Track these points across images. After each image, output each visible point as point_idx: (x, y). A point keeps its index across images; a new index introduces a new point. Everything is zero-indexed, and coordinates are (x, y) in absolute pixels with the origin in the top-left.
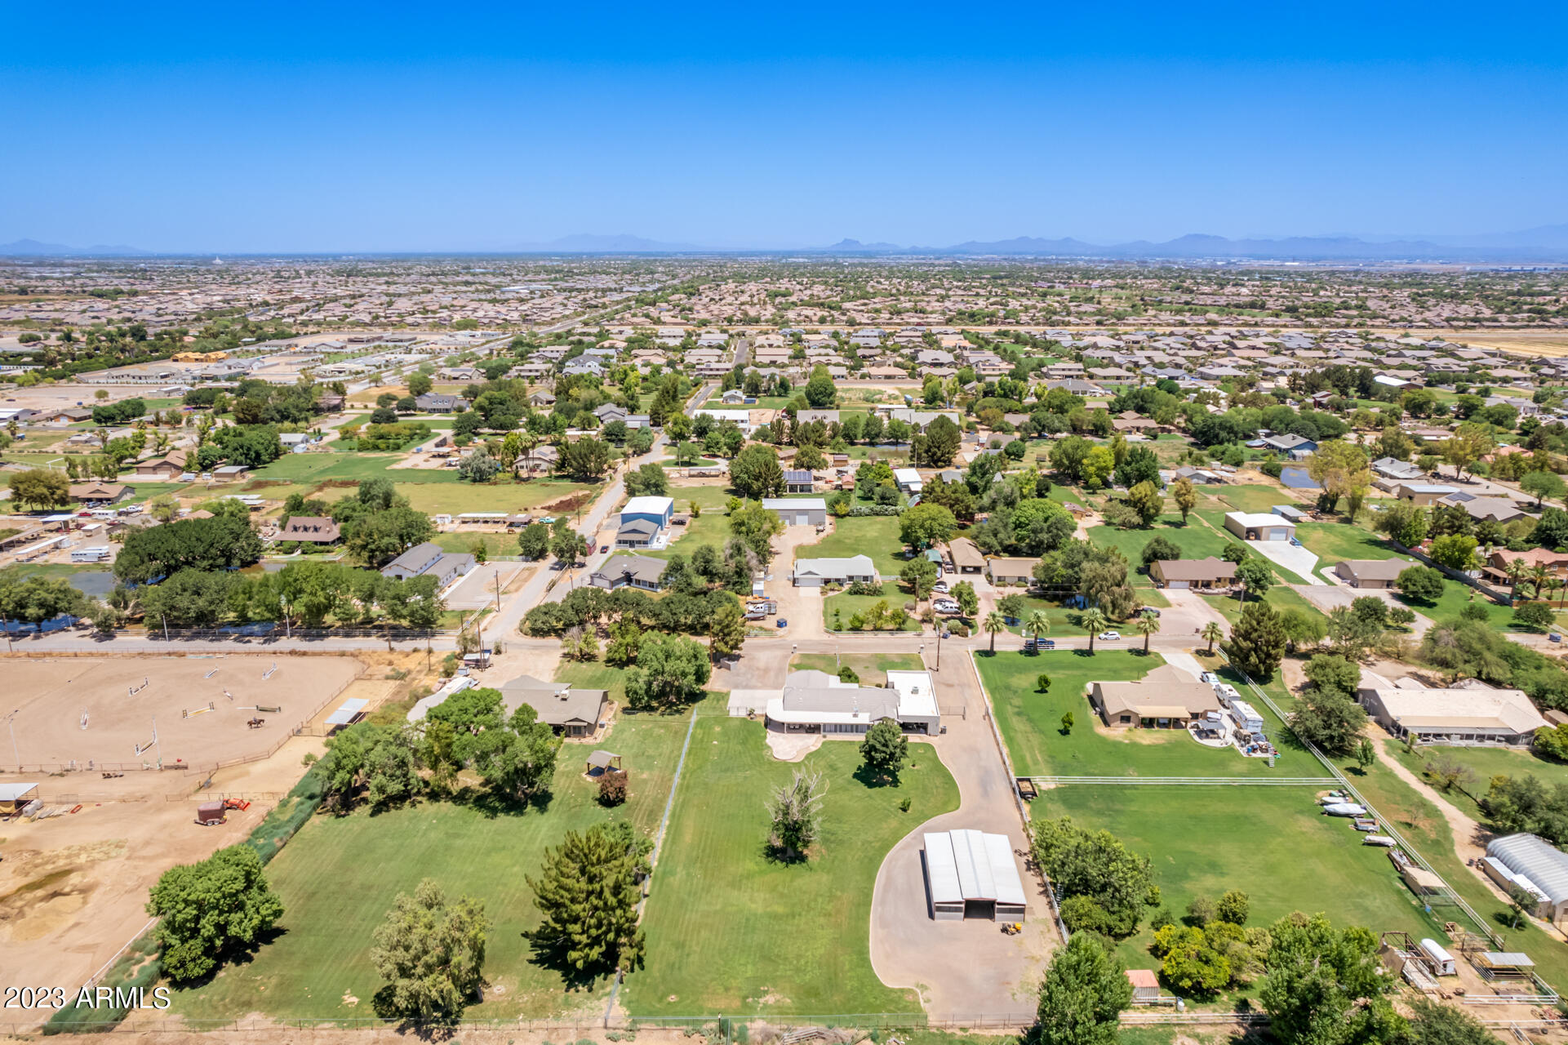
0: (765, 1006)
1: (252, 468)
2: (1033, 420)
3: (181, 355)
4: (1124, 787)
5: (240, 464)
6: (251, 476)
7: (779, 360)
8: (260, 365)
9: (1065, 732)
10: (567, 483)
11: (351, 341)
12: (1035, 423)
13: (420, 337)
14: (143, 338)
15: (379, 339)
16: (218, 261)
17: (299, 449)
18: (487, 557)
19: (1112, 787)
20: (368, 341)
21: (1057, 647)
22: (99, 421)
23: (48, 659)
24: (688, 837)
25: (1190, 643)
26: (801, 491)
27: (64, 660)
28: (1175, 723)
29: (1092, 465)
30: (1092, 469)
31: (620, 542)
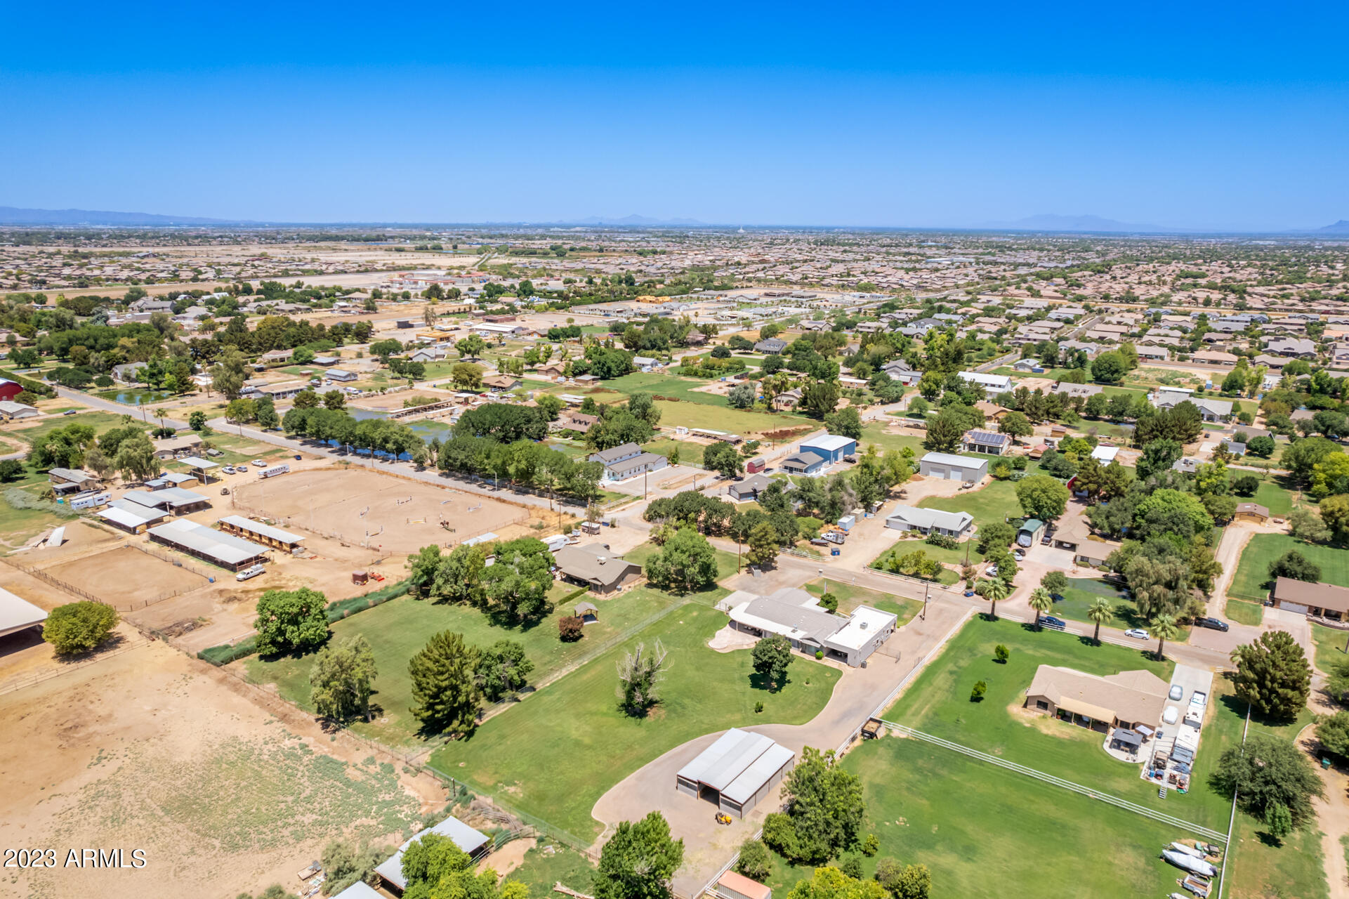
0: (505, 793)
1: (603, 378)
2: (1316, 418)
3: (641, 298)
4: (970, 759)
5: (597, 375)
6: (599, 384)
7: (1109, 336)
8: (686, 307)
9: (976, 698)
10: (804, 418)
11: (767, 295)
12: (1317, 422)
13: (819, 295)
14: (632, 284)
15: (787, 295)
16: (741, 231)
17: (644, 370)
18: (680, 461)
19: (960, 755)
20: (779, 296)
21: (1067, 630)
22: (550, 338)
23: (384, 476)
24: (585, 677)
25: (1222, 663)
26: (990, 452)
27: (391, 478)
28: (1100, 726)
29: (1324, 471)
30: (1322, 476)
31: (786, 468)
